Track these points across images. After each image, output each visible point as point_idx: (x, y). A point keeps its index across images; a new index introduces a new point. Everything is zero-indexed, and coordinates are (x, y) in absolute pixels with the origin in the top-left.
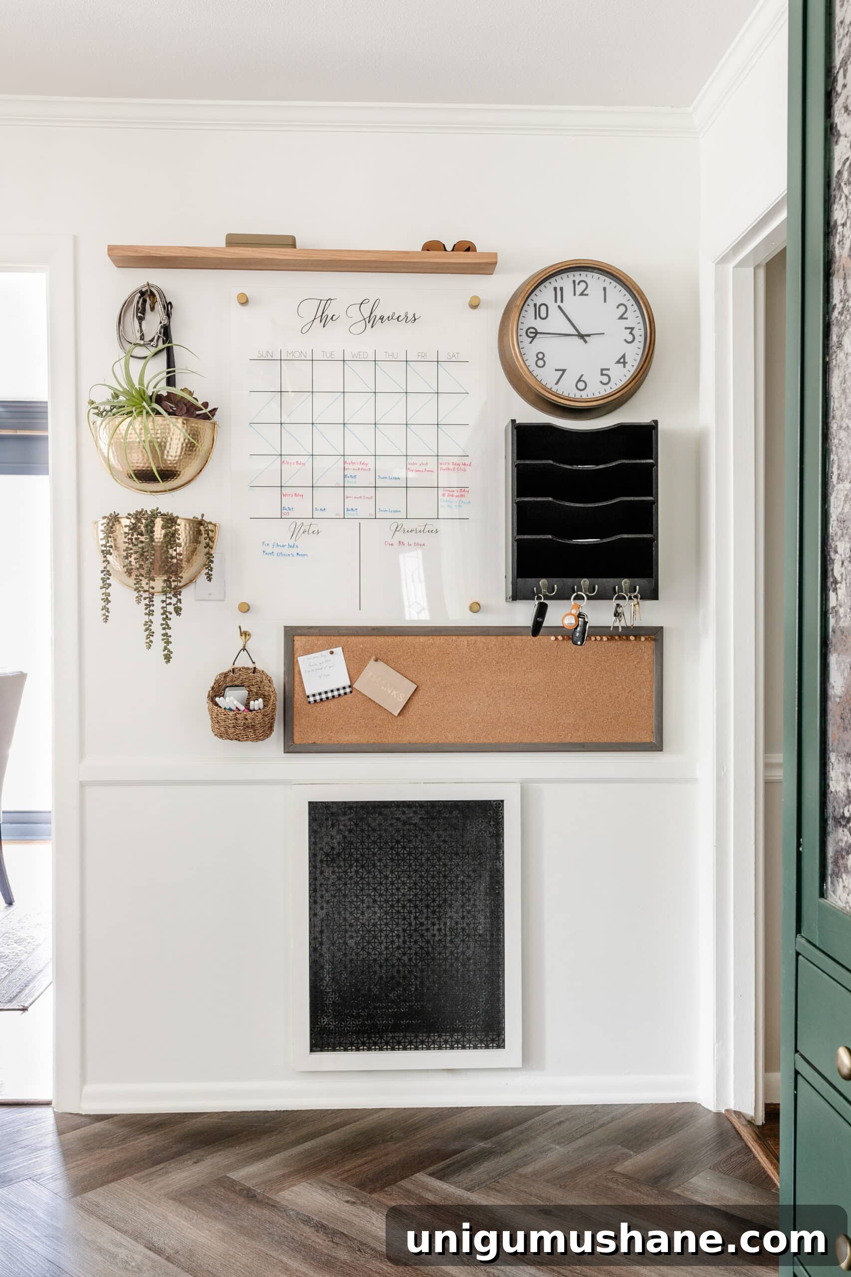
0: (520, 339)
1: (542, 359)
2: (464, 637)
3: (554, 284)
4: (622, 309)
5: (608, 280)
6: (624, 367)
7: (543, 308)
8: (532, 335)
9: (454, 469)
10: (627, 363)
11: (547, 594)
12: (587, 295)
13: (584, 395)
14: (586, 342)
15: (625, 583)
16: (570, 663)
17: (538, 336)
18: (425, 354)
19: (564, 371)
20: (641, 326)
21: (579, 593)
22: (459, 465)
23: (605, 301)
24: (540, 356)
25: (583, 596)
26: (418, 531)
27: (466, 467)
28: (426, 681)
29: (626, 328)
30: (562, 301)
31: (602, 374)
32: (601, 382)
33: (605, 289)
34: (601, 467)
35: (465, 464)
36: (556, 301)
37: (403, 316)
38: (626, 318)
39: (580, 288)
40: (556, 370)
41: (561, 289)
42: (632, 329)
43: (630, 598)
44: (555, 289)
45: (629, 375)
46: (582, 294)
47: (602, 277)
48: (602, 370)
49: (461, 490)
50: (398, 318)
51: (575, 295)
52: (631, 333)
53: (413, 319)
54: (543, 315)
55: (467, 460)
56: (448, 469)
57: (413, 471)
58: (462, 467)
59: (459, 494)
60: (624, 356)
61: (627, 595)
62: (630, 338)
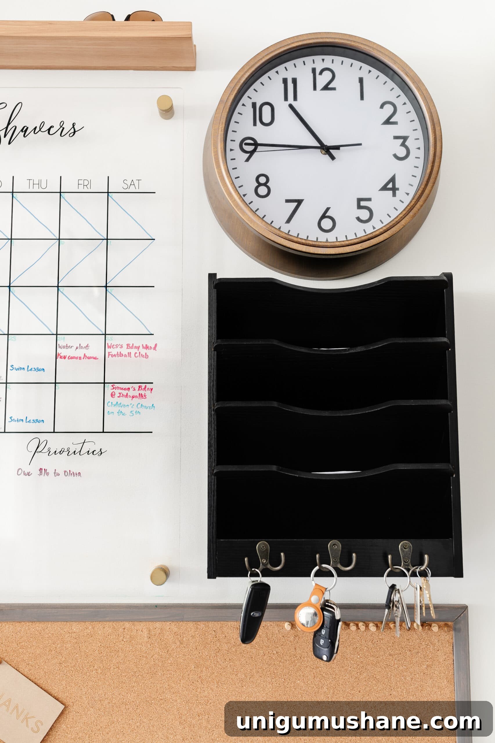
0: (230, 155)
1: (265, 184)
2: (143, 624)
3: (283, 74)
4: (389, 109)
5: (366, 67)
6: (394, 195)
7: (266, 110)
8: (250, 148)
9: (130, 354)
10: (398, 189)
11: (269, 566)
12: (334, 89)
13: (331, 237)
14: (333, 158)
15: (404, 547)
16: (317, 668)
17: (260, 148)
18: (90, 182)
19: (299, 202)
20: (419, 134)
21: (324, 565)
22: (138, 348)
23: (362, 98)
24: (262, 180)
25: (330, 571)
26: (72, 451)
27: (148, 352)
28: (81, 697)
29: (396, 138)
30: (295, 98)
31: (359, 207)
32: (358, 219)
33: (361, 80)
34: (359, 349)
35: (147, 347)
36: (286, 99)
37: (57, 127)
38: (395, 123)
39: (323, 80)
40: (287, 201)
41: (294, 81)
42: (405, 138)
43: (414, 575)
44: (285, 81)
45: (401, 207)
46: (326, 88)
47: (357, 64)
48: (359, 200)
49: (139, 387)
50: (49, 130)
51: (315, 88)
52: (403, 144)
53: (72, 130)
54: (267, 118)
55: (150, 341)
56: (121, 355)
57: (65, 358)
58: (143, 351)
59: (136, 393)
60: (393, 180)
61: (408, 570)
62: (402, 152)
